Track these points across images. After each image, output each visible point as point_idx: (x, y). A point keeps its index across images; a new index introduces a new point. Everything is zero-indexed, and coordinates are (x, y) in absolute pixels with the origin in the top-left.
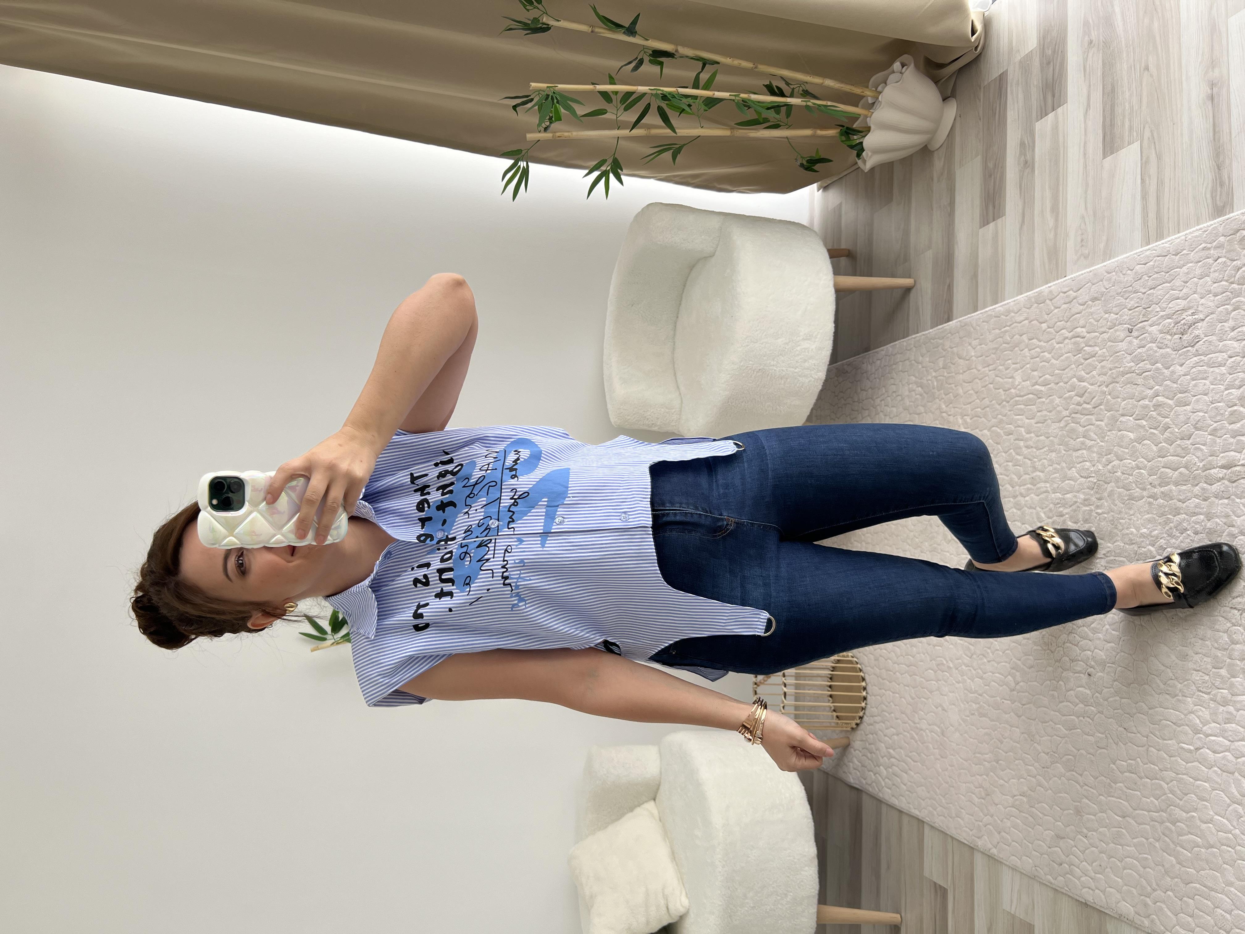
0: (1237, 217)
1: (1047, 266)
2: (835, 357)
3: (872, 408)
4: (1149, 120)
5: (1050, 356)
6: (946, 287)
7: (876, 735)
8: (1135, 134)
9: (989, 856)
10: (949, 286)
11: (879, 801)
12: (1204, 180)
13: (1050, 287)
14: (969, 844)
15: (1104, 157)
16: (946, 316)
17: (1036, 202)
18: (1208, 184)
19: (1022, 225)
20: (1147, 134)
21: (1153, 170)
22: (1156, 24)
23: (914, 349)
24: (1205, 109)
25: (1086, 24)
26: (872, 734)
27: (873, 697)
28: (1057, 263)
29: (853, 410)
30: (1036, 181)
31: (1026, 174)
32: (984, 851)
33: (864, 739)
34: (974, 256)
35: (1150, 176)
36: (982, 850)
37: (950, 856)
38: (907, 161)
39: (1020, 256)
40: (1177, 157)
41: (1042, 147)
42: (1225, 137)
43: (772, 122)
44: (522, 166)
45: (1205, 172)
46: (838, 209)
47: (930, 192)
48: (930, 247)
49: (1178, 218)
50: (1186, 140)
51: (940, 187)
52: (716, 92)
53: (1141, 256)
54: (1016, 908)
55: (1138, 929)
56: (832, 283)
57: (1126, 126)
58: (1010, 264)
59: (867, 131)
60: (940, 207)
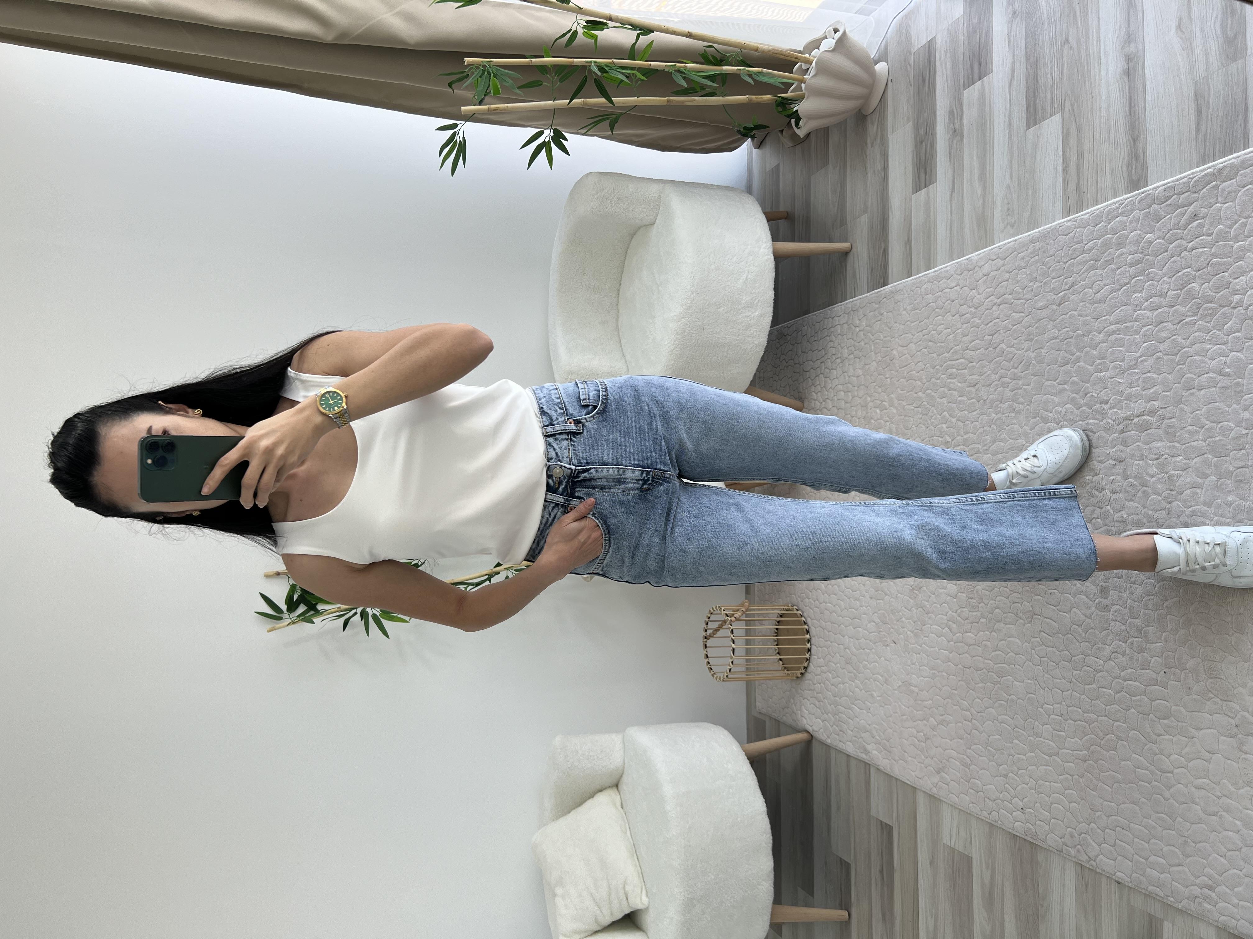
0: (1150, 192)
1: (976, 235)
2: (775, 321)
3: (812, 370)
4: (1069, 92)
5: (980, 321)
6: (882, 252)
7: (824, 684)
8: (1056, 105)
9: (930, 795)
11: (828, 747)
12: (1120, 154)
13: (979, 255)
14: (912, 784)
15: (1028, 127)
16: (882, 281)
17: (965, 170)
18: (1124, 158)
19: (952, 193)
20: (1068, 106)
21: (1073, 142)
23: (852, 312)
24: (1122, 84)
26: (820, 684)
27: (819, 648)
28: (986, 232)
30: (965, 150)
31: (955, 142)
32: (925, 790)
33: (813, 688)
34: (907, 221)
35: (1070, 148)
36: (923, 789)
37: (895, 796)
38: (841, 126)
39: (951, 223)
40: (1095, 130)
41: (969, 116)
42: (1140, 112)
43: (708, 90)
44: (458, 141)
45: (1122, 145)
46: (776, 171)
47: (865, 156)
48: (865, 212)
49: (1097, 190)
50: (1104, 113)
51: (873, 152)
52: (652, 63)
53: (1064, 227)
54: (955, 842)
55: (1065, 858)
56: (771, 250)
57: (1049, 98)
58: (942, 231)
59: (802, 98)
60: (874, 171)
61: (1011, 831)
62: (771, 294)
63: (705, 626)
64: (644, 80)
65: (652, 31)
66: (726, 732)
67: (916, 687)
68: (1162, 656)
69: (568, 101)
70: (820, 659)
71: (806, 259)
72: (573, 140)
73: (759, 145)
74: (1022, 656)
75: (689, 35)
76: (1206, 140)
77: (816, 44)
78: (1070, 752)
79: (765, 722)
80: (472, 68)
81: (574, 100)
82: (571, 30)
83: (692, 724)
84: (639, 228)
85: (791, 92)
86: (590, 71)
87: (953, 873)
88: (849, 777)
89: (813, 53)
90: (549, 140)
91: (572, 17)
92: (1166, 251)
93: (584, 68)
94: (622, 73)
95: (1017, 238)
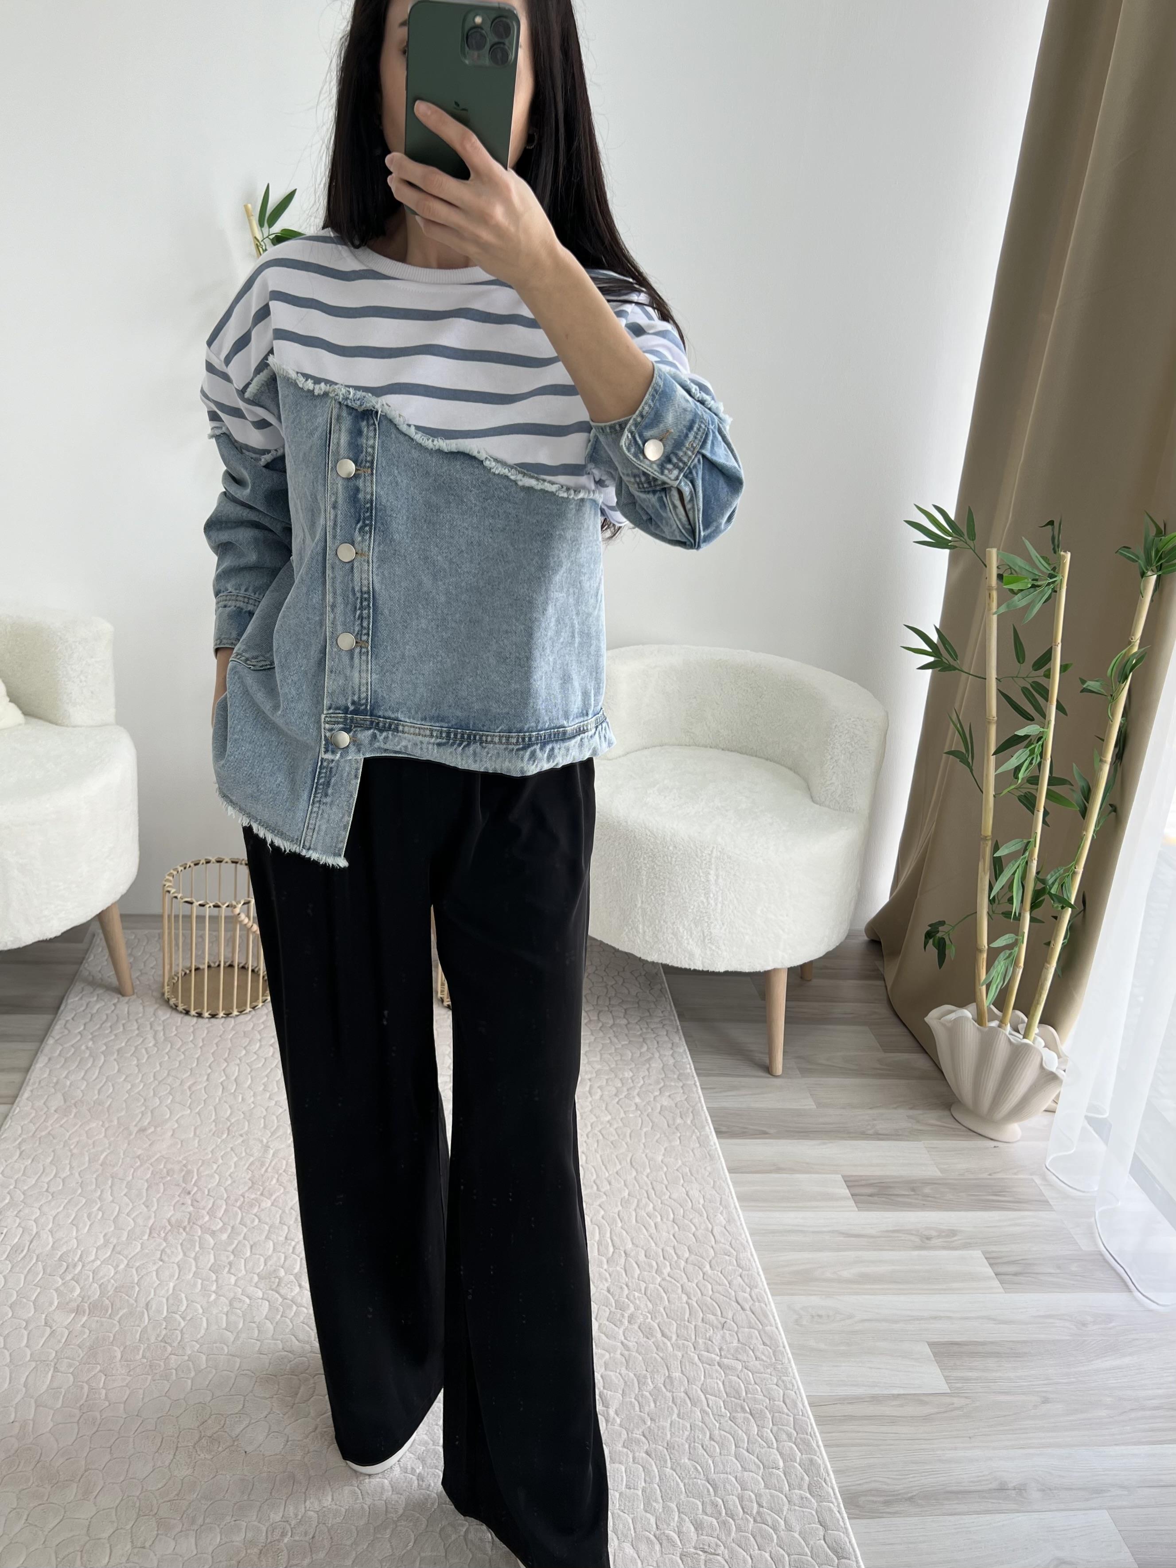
0: (842, 1524)
1: (787, 1269)
3: (600, 1025)
4: (977, 1404)
5: (666, 1274)
6: (765, 1129)
8: (960, 1385)
10: (765, 1133)
12: (894, 1479)
13: (758, 1273)
15: (931, 1345)
16: (724, 1129)
17: (875, 1252)
18: (888, 1484)
19: (843, 1233)
20: (958, 1402)
21: (910, 1410)
22: (1104, 1413)
23: (681, 1084)
24: (987, 1480)
25: (1110, 1318)
28: (790, 1283)
29: (598, 998)
30: (903, 1252)
31: (913, 1238)
34: (808, 1168)
35: (901, 1406)
39: (802, 1231)
40: (926, 1442)
41: (947, 1259)
42: (950, 1507)
44: (952, 538)
45: (905, 1481)
48: (819, 1105)
49: (843, 1446)
50: (949, 1454)
51: (900, 1118)
53: (795, 1398)
56: (777, 967)
57: (970, 1374)
58: (790, 1218)
60: (874, 1120)
89: (1040, 1040)
92: (759, 1549)
95: (781, 1329)
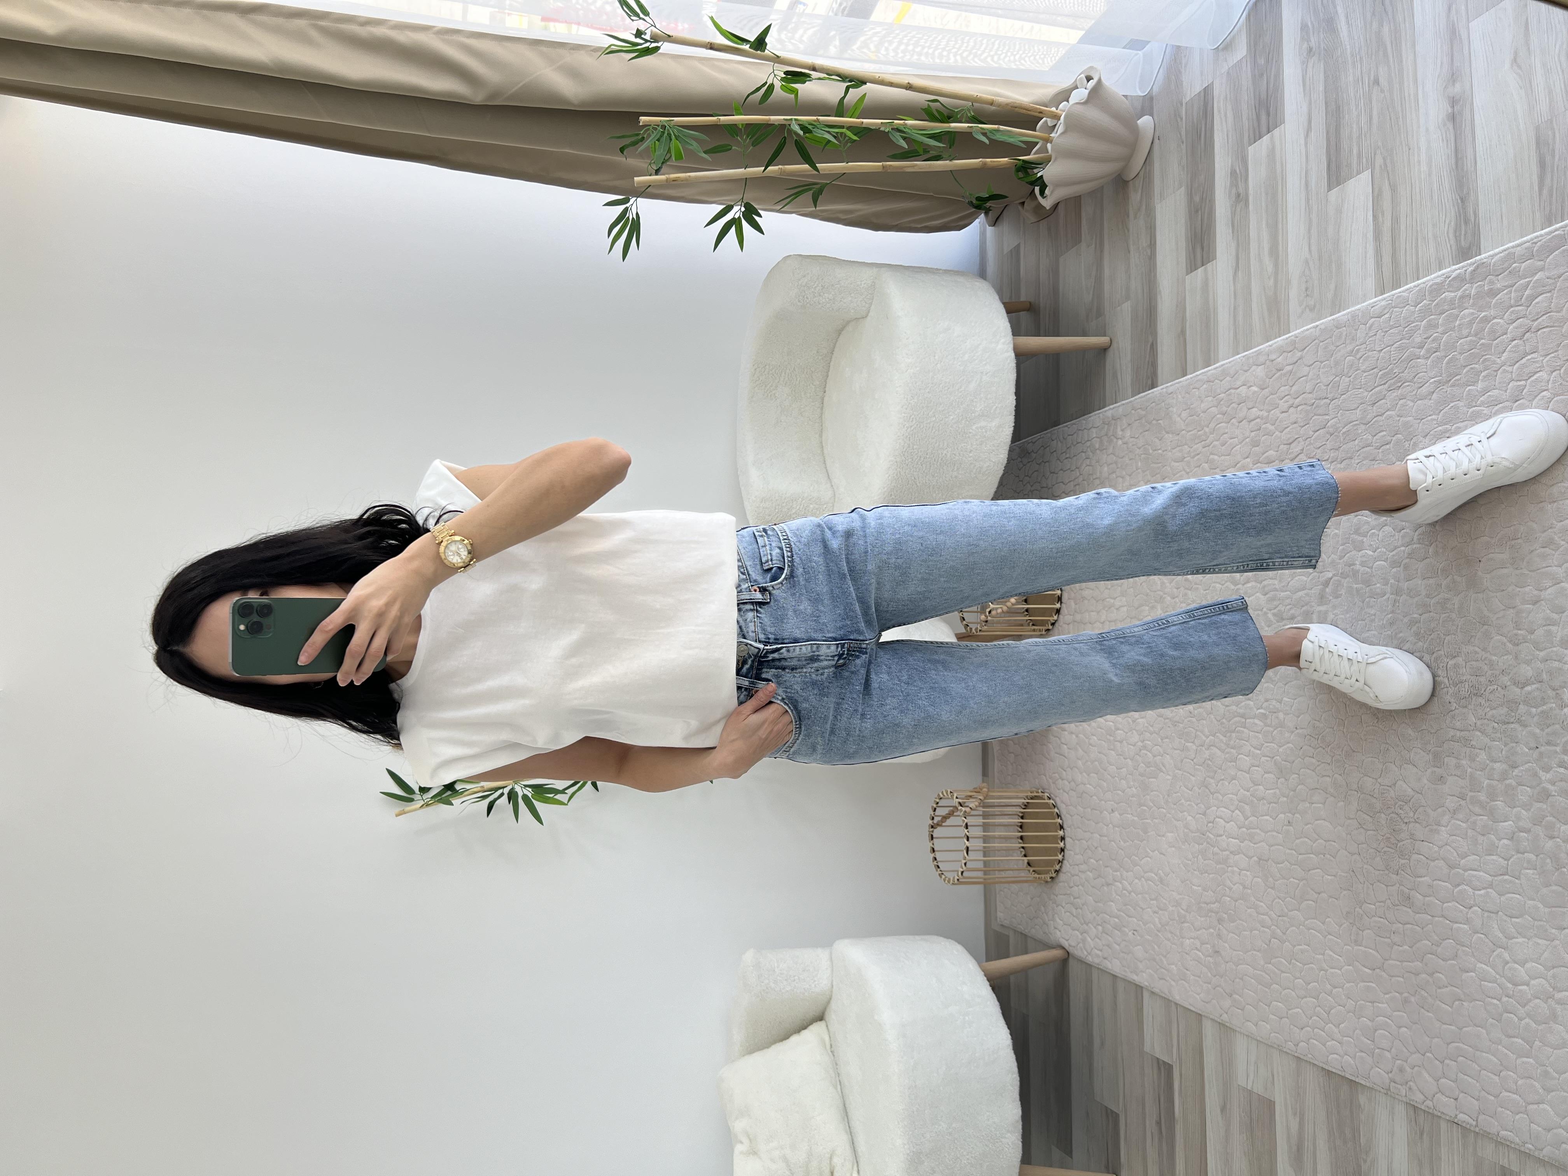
0: (1485, 260)
1: (1267, 320)
2: (1017, 435)
4: (1380, 144)
5: (1272, 428)
6: (1149, 346)
7: (1083, 886)
8: (1364, 160)
9: (1220, 1023)
10: (1152, 344)
11: (1089, 966)
12: (1445, 216)
13: (1270, 346)
14: (1196, 1010)
15: (1330, 189)
16: (1150, 382)
17: (1251, 243)
18: (1450, 221)
19: (1236, 272)
20: (1379, 161)
21: (1387, 204)
22: (1386, 29)
23: (1113, 422)
24: (1445, 132)
25: (1304, 27)
26: (1078, 886)
27: (1076, 841)
28: (1279, 318)
30: (1251, 219)
31: (1238, 209)
32: (1213, 1017)
33: (1068, 892)
34: (1181, 308)
35: (1383, 212)
36: (1211, 1017)
37: (1175, 1026)
38: (1096, 194)
39: (1235, 308)
40: (1413, 190)
41: (1256, 175)
42: (1469, 165)
43: (933, 153)
44: (631, 218)
45: (1447, 206)
46: (1015, 252)
47: (1126, 231)
48: (1127, 298)
49: (1417, 263)
50: (1424, 168)
51: (1136, 225)
52: (865, 121)
53: (1376, 307)
54: (1253, 1082)
55: (1394, 1098)
56: (1012, 346)
57: (1355, 152)
58: (1223, 318)
59: (1047, 161)
60: (1139, 248)
61: (1324, 1066)
62: (1011, 400)
63: (932, 813)
64: (855, 140)
65: (865, 83)
66: (960, 948)
67: (1199, 886)
68: (1512, 837)
69: (763, 168)
70: (1077, 854)
71: (1055, 357)
72: (767, 218)
73: (995, 223)
74: (1333, 843)
75: (909, 87)
76: (1551, 196)
77: (1064, 95)
78: (1399, 963)
79: (1008, 936)
80: (648, 129)
81: (770, 168)
82: (766, 83)
83: (917, 937)
84: (848, 322)
85: (1035, 154)
86: (790, 131)
87: (1251, 1123)
88: (1116, 1004)
89: (1061, 106)
90: (739, 217)
91: (768, 66)
92: (1506, 334)
93: (783, 127)
94: (829, 132)
95: (1317, 323)
